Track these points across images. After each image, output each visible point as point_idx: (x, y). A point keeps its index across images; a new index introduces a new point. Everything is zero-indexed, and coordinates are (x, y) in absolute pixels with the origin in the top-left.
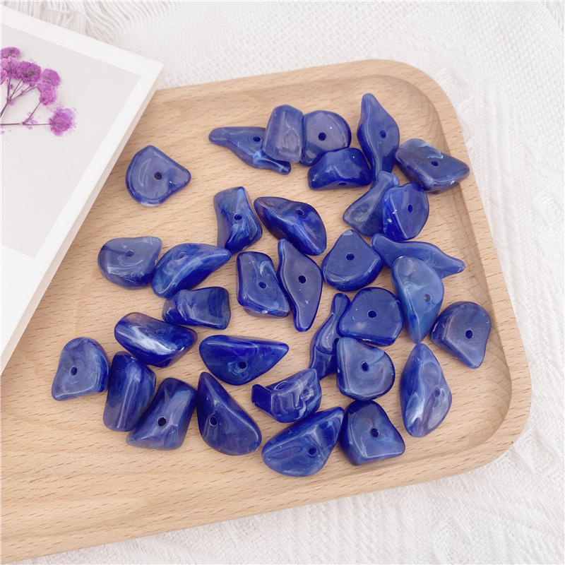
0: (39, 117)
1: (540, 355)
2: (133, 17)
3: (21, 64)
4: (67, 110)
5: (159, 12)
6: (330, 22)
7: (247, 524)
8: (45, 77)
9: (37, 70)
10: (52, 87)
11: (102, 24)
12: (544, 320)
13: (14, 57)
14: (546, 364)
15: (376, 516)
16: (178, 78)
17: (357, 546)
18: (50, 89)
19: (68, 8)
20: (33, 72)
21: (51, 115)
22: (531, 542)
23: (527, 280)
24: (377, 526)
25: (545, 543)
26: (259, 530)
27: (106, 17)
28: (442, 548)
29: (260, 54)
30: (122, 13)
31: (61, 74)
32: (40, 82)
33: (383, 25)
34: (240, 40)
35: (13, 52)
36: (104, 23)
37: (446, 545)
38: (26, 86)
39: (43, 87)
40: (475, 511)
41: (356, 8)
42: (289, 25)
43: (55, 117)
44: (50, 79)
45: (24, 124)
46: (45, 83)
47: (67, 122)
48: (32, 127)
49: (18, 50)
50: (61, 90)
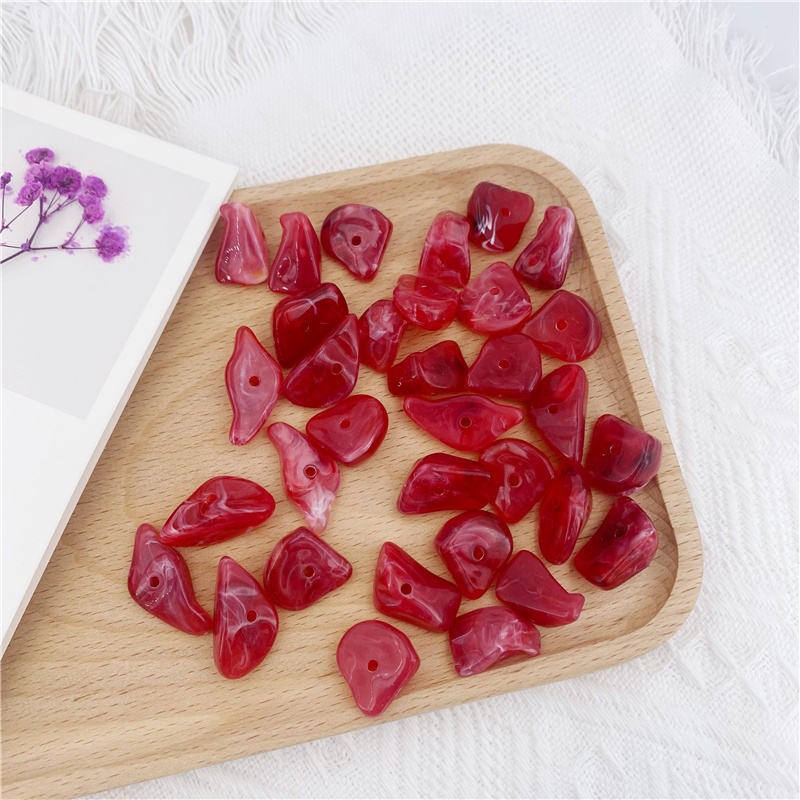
0: (82, 238)
1: (715, 539)
2: (196, 98)
3: (56, 170)
4: (118, 228)
5: (229, 91)
6: (450, 107)
7: (339, 754)
8: (88, 187)
9: (76, 178)
10: (97, 199)
11: (154, 106)
12: (720, 493)
13: (47, 161)
14: (722, 550)
15: (503, 744)
16: (254, 178)
17: (479, 782)
18: (94, 203)
19: (113, 87)
20: (71, 180)
21: (97, 235)
22: (701, 777)
23: (698, 443)
24: (505, 757)
25: (718, 779)
26: (354, 761)
27: (161, 98)
28: (587, 785)
29: (360, 148)
30: (182, 93)
31: (107, 182)
32: (80, 193)
33: (519, 109)
34: (334, 129)
35: (44, 154)
36: (159, 105)
37: (592, 781)
38: (64, 198)
39: (85, 200)
40: (629, 738)
41: (484, 88)
42: (396, 109)
43: (104, 238)
44: (94, 189)
45: (63, 247)
46: (88, 195)
47: (118, 244)
48: (74, 251)
49: (51, 152)
50: (108, 204)
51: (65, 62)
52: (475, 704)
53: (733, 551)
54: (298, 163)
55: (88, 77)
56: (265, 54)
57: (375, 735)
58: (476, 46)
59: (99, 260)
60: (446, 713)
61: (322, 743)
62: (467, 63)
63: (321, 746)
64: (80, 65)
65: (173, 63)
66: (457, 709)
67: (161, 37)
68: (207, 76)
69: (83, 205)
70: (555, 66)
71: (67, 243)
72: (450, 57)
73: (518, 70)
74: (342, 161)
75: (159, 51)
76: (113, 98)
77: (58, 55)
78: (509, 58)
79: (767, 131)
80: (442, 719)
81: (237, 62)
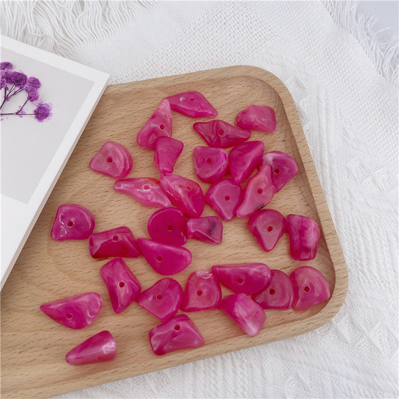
0: (27, 109)
1: (354, 266)
2: (86, 40)
3: (13, 73)
4: (46, 104)
5: (103, 36)
6: (217, 45)
7: (162, 380)
8: (30, 83)
9: (24, 78)
10: (35, 89)
11: (64, 43)
12: (356, 243)
13: (9, 69)
14: (357, 272)
15: (248, 373)
16: (116, 81)
18: (34, 91)
19: (42, 33)
20: (21, 79)
21: (35, 108)
23: (344, 216)
26: (170, 384)
27: (67, 39)
28: (291, 394)
29: (171, 66)
30: (78, 36)
31: (41, 80)
32: (26, 86)
33: (251, 47)
34: (157, 56)
35: (7, 65)
36: (66, 43)
37: (294, 392)
38: (18, 88)
39: (29, 89)
40: (312, 369)
41: (234, 36)
42: (189, 47)
43: (38, 109)
44: (33, 84)
45: (17, 114)
46: (30, 87)
47: (46, 113)
48: (23, 115)
49: (11, 64)
50: (41, 92)
51: (17, 19)
52: (233, 353)
53: (363, 272)
54: (139, 74)
55: (28, 27)
56: (121, 18)
57: (181, 370)
58: (229, 15)
59: (36, 121)
60: (218, 358)
61: (153, 374)
62: (225, 24)
63: (152, 376)
64: (24, 21)
65: (74, 21)
66: (224, 356)
67: (67, 8)
68: (91, 29)
69: (28, 92)
70: (270, 26)
71: (19, 111)
72: (216, 21)
73: (251, 28)
74: (161, 73)
75: (66, 15)
76: (42, 39)
77: (13, 16)
78: (246, 21)
79: (376, 60)
80: (216, 361)
81: (107, 22)
